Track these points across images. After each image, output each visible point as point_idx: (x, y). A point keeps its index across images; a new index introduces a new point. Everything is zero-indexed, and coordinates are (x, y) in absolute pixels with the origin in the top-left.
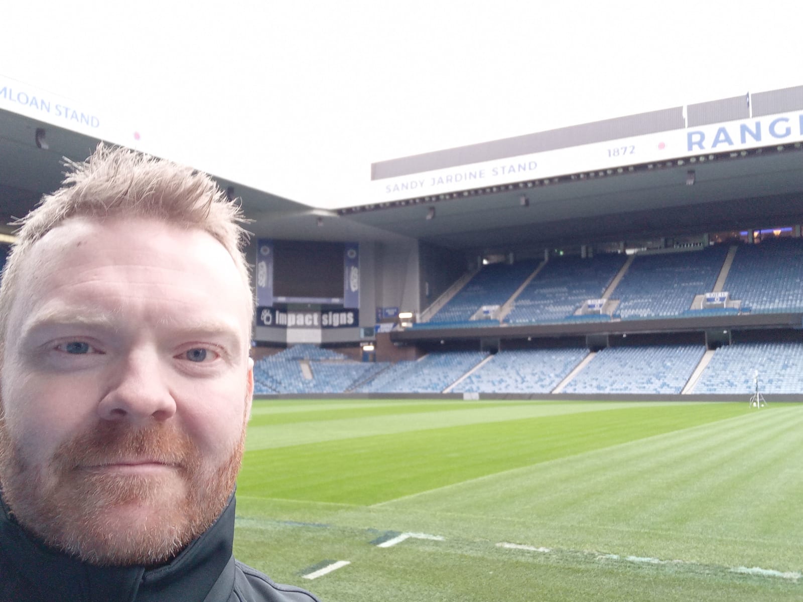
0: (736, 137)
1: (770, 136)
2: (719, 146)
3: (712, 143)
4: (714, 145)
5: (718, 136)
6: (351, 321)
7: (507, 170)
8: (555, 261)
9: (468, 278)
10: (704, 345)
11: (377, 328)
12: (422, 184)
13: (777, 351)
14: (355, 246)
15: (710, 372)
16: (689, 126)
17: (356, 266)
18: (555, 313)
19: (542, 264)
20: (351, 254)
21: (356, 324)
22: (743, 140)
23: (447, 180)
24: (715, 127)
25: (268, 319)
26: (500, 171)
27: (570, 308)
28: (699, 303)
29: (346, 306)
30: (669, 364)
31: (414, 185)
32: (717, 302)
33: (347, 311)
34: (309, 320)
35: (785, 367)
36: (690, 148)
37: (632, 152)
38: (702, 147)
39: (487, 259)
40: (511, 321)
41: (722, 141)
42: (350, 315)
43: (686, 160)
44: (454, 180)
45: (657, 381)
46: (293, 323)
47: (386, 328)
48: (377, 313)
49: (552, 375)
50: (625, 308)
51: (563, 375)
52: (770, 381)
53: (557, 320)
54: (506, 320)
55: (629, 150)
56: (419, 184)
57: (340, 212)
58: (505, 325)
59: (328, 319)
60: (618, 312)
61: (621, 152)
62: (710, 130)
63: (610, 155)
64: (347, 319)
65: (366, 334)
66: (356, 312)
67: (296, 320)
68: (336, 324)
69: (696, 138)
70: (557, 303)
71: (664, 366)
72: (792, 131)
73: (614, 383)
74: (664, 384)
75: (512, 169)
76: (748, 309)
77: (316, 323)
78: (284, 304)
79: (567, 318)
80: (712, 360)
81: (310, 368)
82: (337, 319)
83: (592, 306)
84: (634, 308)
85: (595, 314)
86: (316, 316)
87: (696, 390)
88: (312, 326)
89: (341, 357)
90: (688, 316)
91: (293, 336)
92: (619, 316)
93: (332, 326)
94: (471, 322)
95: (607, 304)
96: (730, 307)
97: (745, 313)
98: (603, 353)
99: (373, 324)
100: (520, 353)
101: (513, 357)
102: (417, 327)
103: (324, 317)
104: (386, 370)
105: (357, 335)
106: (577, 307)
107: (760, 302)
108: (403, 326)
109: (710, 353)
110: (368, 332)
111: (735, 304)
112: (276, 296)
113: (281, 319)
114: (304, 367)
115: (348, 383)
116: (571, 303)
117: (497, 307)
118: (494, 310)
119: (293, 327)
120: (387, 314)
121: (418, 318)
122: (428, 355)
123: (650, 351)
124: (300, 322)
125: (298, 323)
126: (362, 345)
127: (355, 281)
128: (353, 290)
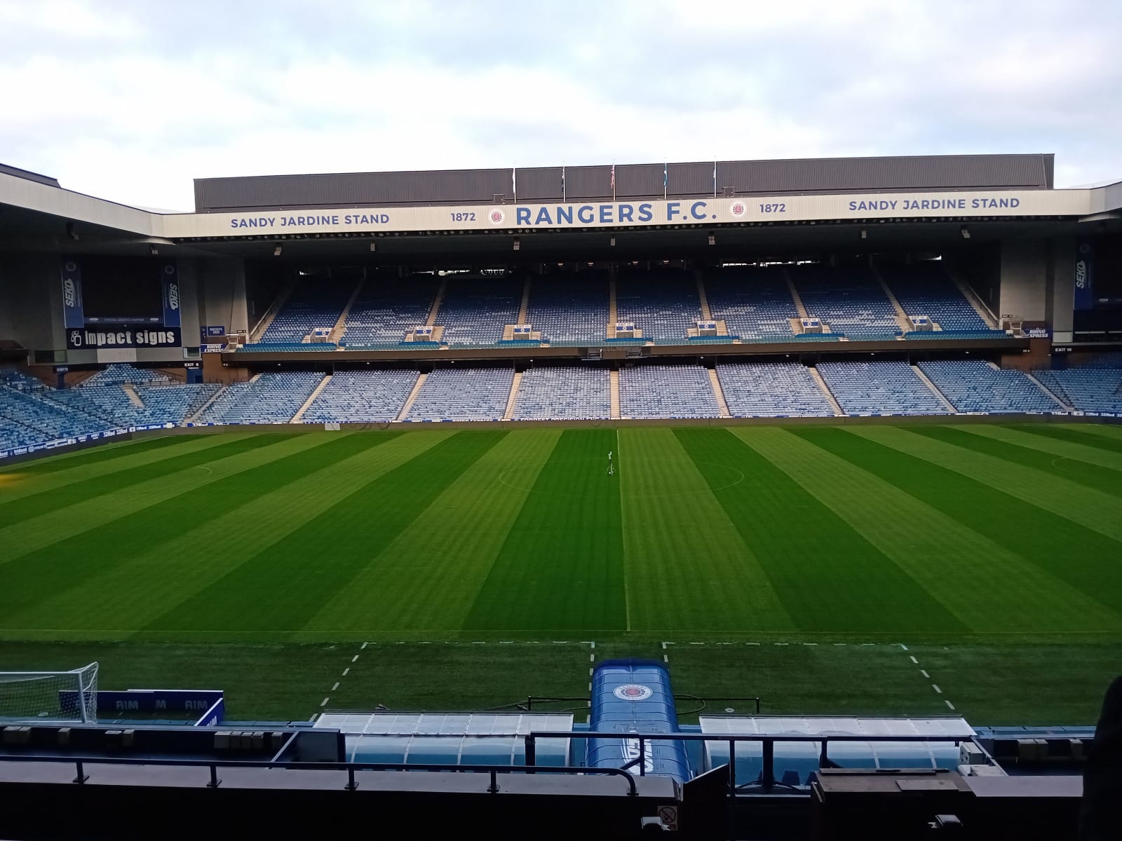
0: (554, 217)
1: (579, 220)
2: (541, 222)
3: (536, 219)
4: (537, 223)
5: (540, 214)
6: (171, 340)
7: (359, 219)
8: (374, 276)
9: (288, 293)
10: (512, 368)
11: (203, 348)
12: (272, 222)
14: (172, 261)
15: (522, 395)
16: (518, 203)
17: (176, 283)
18: (385, 337)
19: (363, 281)
20: (169, 271)
21: (177, 343)
22: (559, 222)
23: (299, 222)
24: (539, 207)
26: (353, 219)
27: (401, 333)
28: (509, 333)
29: (165, 325)
30: (489, 387)
31: (263, 222)
32: (523, 333)
33: (166, 330)
34: (122, 338)
35: (576, 390)
36: (519, 223)
37: (472, 219)
38: (528, 223)
39: (303, 271)
40: (347, 345)
41: (544, 220)
42: (170, 334)
43: (515, 230)
44: (305, 222)
45: (484, 405)
46: (104, 343)
47: (213, 348)
48: (202, 333)
49: (394, 399)
50: (450, 335)
51: (404, 399)
52: (568, 405)
53: (391, 346)
54: (341, 345)
55: (470, 217)
56: (269, 224)
57: (174, 240)
58: (342, 349)
59: (143, 337)
60: (444, 340)
61: (464, 217)
62: (535, 209)
63: (453, 219)
64: (167, 338)
65: (189, 354)
66: (177, 331)
67: (107, 338)
68: (154, 342)
69: (524, 214)
70: (387, 327)
71: (486, 389)
72: (595, 218)
73: (450, 406)
74: (491, 408)
75: (364, 220)
76: (547, 342)
77: (129, 341)
78: (94, 324)
79: (400, 344)
80: (522, 383)
81: (137, 393)
82: (153, 338)
83: (421, 332)
84: (457, 335)
85: (424, 341)
86: (128, 335)
87: (516, 412)
88: (126, 345)
89: (165, 378)
90: (502, 347)
91: (103, 356)
92: (446, 344)
93: (149, 345)
94: (307, 345)
95: (434, 330)
96: (534, 338)
97: (546, 346)
98: (434, 375)
99: (198, 344)
100: (355, 374)
101: (351, 379)
102: (251, 350)
103: (139, 335)
104: (221, 391)
105: (181, 354)
106: (407, 332)
107: (557, 336)
108: (231, 347)
109: (518, 376)
110: (192, 350)
111: (536, 336)
112: (87, 315)
113: (90, 338)
114: (130, 393)
115: (184, 409)
116: (400, 327)
117: (330, 329)
118: (327, 333)
119: (104, 346)
120: (211, 333)
121: (247, 338)
122: (261, 375)
123: (471, 373)
124: (112, 341)
125: (109, 342)
126: (186, 365)
127: (175, 298)
128: (173, 307)
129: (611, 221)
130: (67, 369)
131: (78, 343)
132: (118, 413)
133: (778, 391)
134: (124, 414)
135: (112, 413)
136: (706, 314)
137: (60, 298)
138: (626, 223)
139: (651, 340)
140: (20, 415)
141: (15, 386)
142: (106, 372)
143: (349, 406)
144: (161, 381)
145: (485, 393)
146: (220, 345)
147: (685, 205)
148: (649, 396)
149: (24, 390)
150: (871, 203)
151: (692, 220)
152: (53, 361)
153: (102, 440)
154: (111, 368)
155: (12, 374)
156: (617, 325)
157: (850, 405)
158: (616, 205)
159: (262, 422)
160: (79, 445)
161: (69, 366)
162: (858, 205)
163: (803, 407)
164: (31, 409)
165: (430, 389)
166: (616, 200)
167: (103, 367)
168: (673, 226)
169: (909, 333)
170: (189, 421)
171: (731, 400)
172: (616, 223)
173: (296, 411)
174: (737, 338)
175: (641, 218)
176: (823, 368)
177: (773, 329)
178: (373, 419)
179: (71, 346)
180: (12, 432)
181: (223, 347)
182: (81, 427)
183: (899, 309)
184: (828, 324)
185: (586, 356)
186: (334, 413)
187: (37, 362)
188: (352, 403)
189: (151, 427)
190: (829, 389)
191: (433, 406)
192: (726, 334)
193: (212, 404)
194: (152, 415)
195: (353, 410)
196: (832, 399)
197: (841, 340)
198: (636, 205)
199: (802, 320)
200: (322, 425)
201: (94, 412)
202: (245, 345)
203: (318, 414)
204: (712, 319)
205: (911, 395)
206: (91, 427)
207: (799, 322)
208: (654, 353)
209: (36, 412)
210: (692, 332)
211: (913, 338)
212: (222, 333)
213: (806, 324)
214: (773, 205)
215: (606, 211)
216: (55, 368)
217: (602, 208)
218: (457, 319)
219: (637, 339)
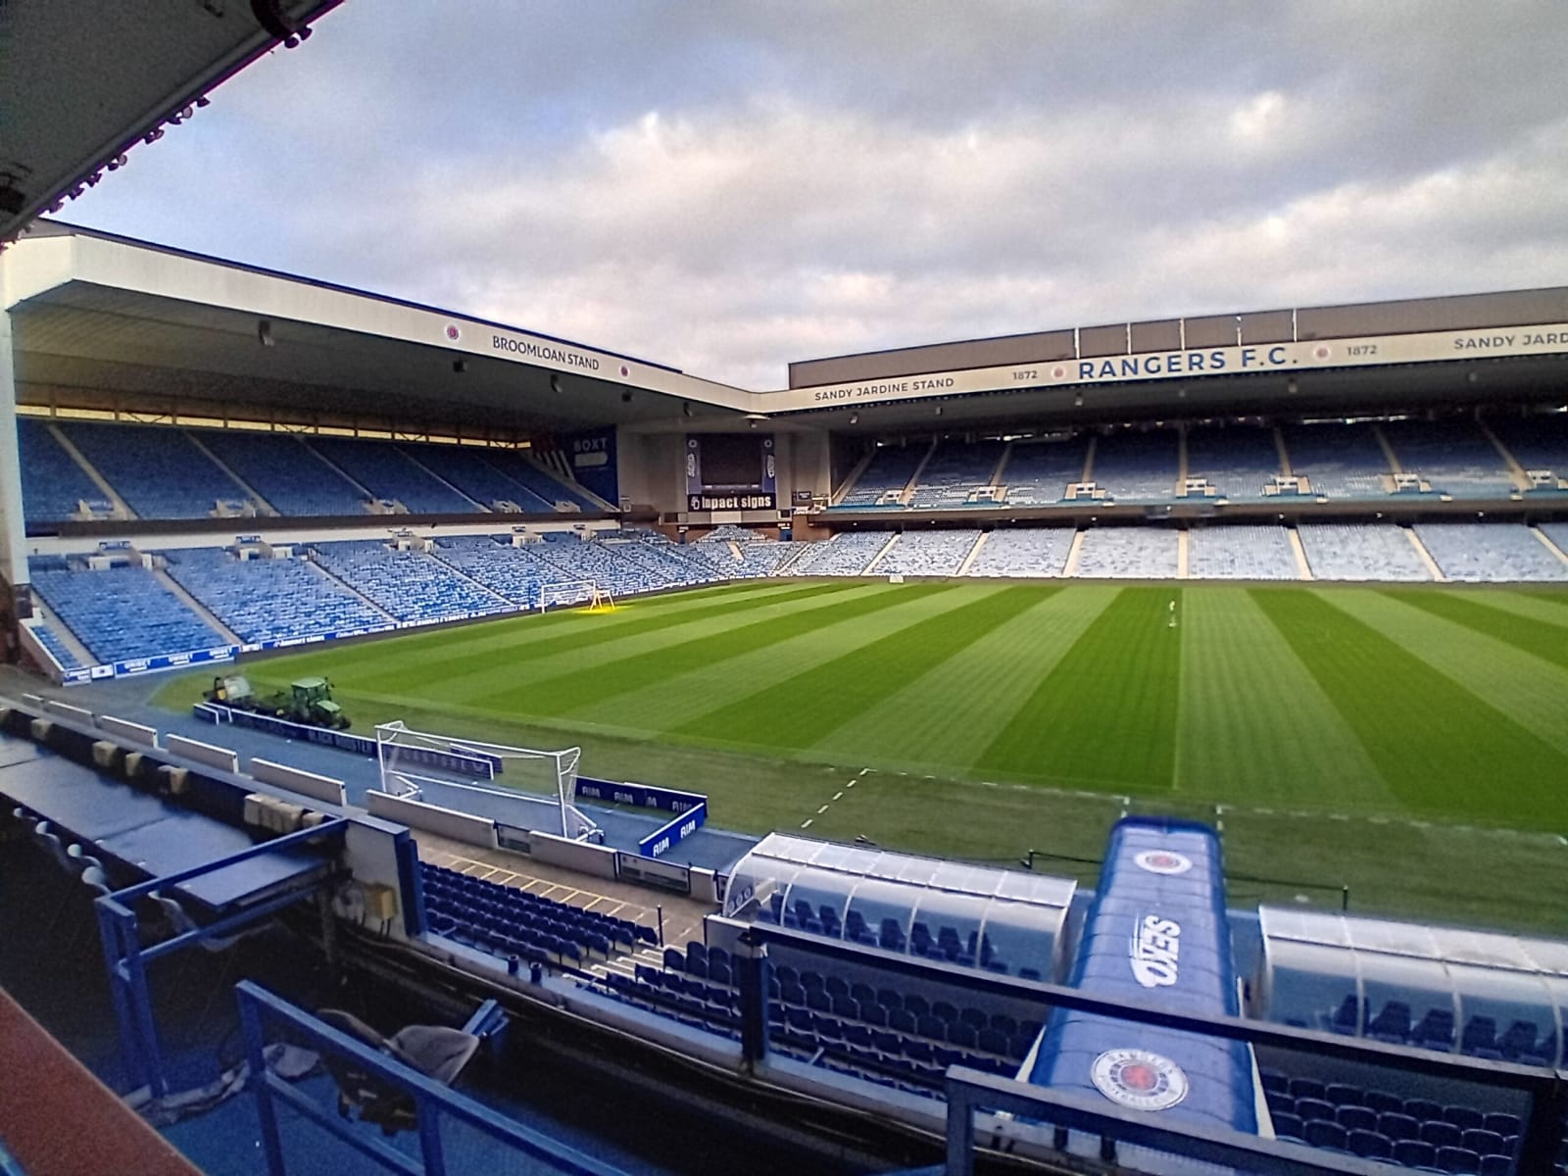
0: (1118, 370)
1: (1145, 372)
2: (1105, 375)
3: (1099, 373)
4: (1101, 376)
5: (1104, 368)
6: (769, 504)
7: (926, 385)
8: (943, 444)
9: (866, 461)
10: (1074, 527)
11: (794, 510)
12: (849, 393)
13: (1132, 534)
14: (770, 436)
15: (1083, 553)
16: (1081, 358)
17: (773, 455)
18: (950, 498)
19: (933, 448)
20: (767, 444)
21: (773, 507)
22: (1124, 374)
23: (873, 391)
24: (1103, 360)
25: (696, 504)
26: (920, 385)
27: (966, 494)
28: (1072, 491)
29: (764, 491)
30: (1050, 545)
31: (842, 394)
32: (1086, 492)
33: (764, 495)
34: (731, 503)
35: (1141, 549)
36: (1081, 377)
37: (1034, 377)
38: (1091, 377)
39: (881, 442)
40: (915, 506)
41: (1107, 373)
42: (768, 498)
43: (1078, 385)
44: (878, 391)
45: (1043, 562)
46: (717, 507)
47: (802, 510)
48: (793, 497)
49: (956, 555)
50: (1012, 495)
51: (965, 556)
52: (1131, 563)
53: (956, 506)
54: (910, 505)
55: (1032, 374)
56: (847, 394)
57: (770, 415)
58: (910, 510)
59: (747, 502)
60: (1006, 500)
61: (1024, 375)
62: (1098, 363)
63: (1015, 377)
64: (765, 502)
65: (782, 516)
66: (773, 497)
67: (719, 504)
68: (755, 506)
69: (1086, 368)
70: (952, 490)
71: (1046, 547)
72: (1162, 369)
73: (1009, 563)
74: (1050, 566)
75: (930, 385)
76: (1111, 500)
77: (736, 506)
78: (709, 491)
79: (964, 503)
80: (1083, 542)
81: (739, 548)
82: (755, 502)
83: (984, 492)
84: (1019, 495)
85: (988, 501)
86: (736, 500)
87: (1075, 570)
88: (733, 509)
89: (763, 537)
90: (1064, 505)
91: (716, 518)
92: (1008, 503)
93: (751, 509)
94: (879, 506)
95: (997, 491)
96: (1097, 497)
97: (1111, 504)
98: (994, 534)
99: (789, 507)
100: (922, 534)
101: (917, 537)
102: (831, 511)
103: (743, 500)
104: (805, 549)
105: (774, 516)
106: (971, 493)
107: (1120, 493)
108: (817, 509)
109: (1080, 535)
110: (785, 514)
111: (1100, 494)
112: (703, 484)
113: (707, 503)
114: (733, 548)
115: (775, 563)
116: (966, 489)
117: (900, 492)
118: (898, 495)
119: (716, 510)
120: (800, 497)
121: (830, 502)
122: (840, 534)
123: (1032, 532)
124: (722, 506)
125: (721, 506)
126: (779, 525)
127: (772, 468)
128: (771, 476)
129: (1179, 370)
130: (687, 528)
131: (696, 506)
132: (723, 564)
133: (1367, 553)
134: (727, 566)
135: (718, 564)
136: (1287, 471)
137: (685, 470)
138: (1196, 371)
139: (1224, 498)
140: (648, 563)
141: (648, 542)
142: (717, 531)
143: (914, 561)
144: (757, 538)
145: (1045, 551)
146: (806, 508)
147: (1262, 352)
148: (1220, 556)
149: (653, 544)
150: (1481, 340)
151: (1270, 367)
152: (677, 521)
153: (708, 584)
154: (721, 528)
155: (647, 532)
156: (1188, 482)
157: (1455, 569)
158: (1185, 354)
159: (837, 574)
160: (688, 587)
161: (689, 526)
162: (1465, 343)
163: (1397, 570)
164: (657, 558)
165: (990, 546)
166: (1186, 349)
167: (716, 527)
168: (1248, 374)
169: (1528, 491)
170: (777, 572)
171: (1314, 561)
172: (1186, 373)
173: (867, 566)
174: (1323, 496)
175: (1213, 367)
176: (1420, 529)
177: (1363, 486)
178: (934, 574)
179: (691, 509)
180: (639, 575)
181: (809, 509)
182: (692, 574)
183: (1514, 464)
184: (1428, 482)
185: (1152, 514)
186: (899, 569)
187: (666, 521)
188: (917, 559)
189: (747, 577)
190: (1428, 552)
191: (992, 562)
192: (1308, 492)
193: (798, 559)
194: (749, 567)
195: (916, 565)
196: (1432, 564)
197: (1444, 498)
198: (1207, 353)
199: (1397, 477)
200: (888, 577)
201: (704, 563)
202: (828, 508)
203: (886, 568)
204: (1293, 476)
205: (1530, 560)
206: (700, 575)
207: (1394, 480)
208: (1228, 512)
209: (660, 561)
210: (1270, 490)
211: (1532, 496)
212: (809, 497)
213: (1401, 481)
214: (1363, 347)
215: (1174, 360)
216: (678, 527)
217: (1170, 358)
218: (1020, 480)
219: (1208, 497)
